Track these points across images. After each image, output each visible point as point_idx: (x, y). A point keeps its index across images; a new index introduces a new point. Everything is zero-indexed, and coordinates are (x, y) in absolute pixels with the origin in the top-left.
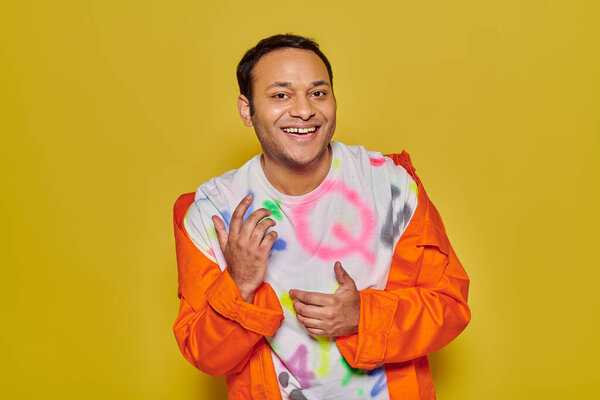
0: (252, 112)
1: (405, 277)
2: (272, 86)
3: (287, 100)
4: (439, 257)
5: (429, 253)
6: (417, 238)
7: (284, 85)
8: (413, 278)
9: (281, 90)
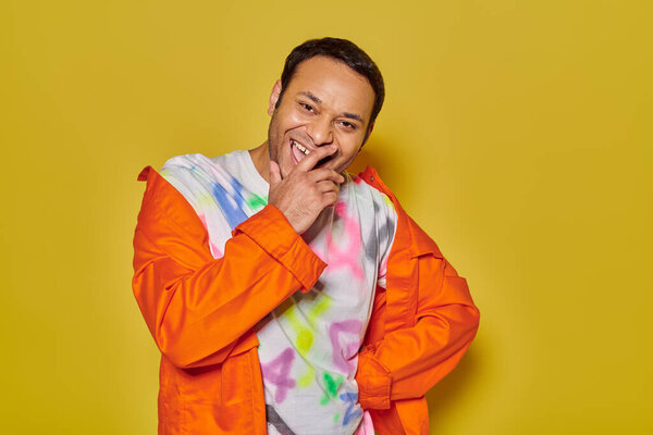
0: (277, 105)
1: (404, 295)
2: (304, 93)
3: (311, 115)
4: (435, 262)
5: (423, 262)
6: (406, 251)
7: (314, 99)
8: (412, 293)
9: (311, 103)
